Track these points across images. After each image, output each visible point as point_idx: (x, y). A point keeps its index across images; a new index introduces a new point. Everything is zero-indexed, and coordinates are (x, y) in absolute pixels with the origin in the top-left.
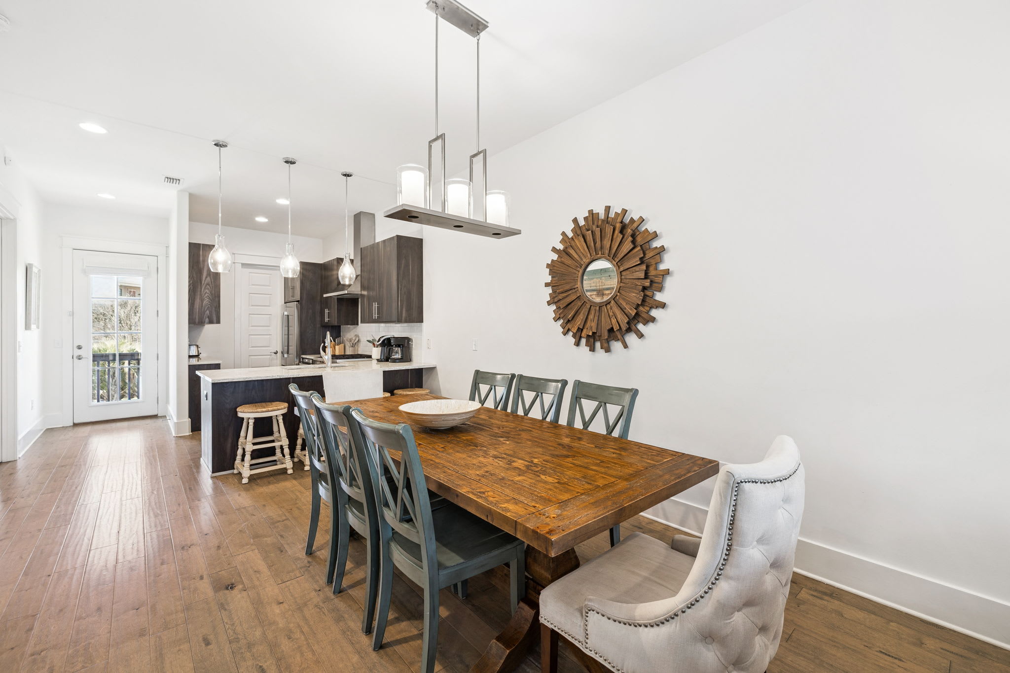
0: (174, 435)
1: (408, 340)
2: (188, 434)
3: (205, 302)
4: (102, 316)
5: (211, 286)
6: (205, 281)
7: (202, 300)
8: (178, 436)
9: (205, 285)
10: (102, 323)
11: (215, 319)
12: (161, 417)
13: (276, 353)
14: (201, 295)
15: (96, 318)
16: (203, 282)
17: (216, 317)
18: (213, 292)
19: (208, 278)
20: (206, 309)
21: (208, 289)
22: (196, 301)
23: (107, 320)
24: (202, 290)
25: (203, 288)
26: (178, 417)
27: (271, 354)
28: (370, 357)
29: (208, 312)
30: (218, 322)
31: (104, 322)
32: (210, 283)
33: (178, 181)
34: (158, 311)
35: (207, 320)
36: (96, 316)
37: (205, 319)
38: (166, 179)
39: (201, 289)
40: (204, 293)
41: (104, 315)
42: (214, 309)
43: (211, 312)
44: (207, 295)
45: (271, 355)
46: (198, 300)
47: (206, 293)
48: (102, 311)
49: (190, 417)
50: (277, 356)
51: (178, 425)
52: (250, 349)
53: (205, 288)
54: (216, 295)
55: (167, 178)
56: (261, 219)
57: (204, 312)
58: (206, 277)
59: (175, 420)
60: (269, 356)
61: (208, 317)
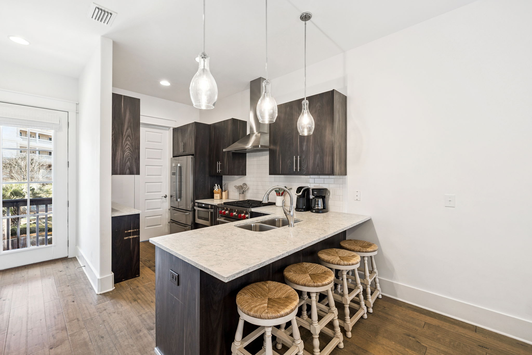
0: (97, 292)
1: (325, 190)
2: (111, 289)
3: (126, 154)
4: (9, 165)
5: (131, 137)
6: (126, 133)
7: (123, 152)
8: (102, 293)
9: (126, 137)
10: (8, 170)
11: (135, 170)
12: (71, 258)
13: (166, 197)
14: (122, 146)
15: (4, 166)
16: (124, 134)
17: (136, 169)
18: (134, 144)
19: (129, 130)
20: (127, 160)
21: (129, 140)
22: (117, 153)
23: (12, 168)
24: (124, 142)
25: (124, 140)
26: (102, 273)
27: (162, 197)
28: (274, 204)
29: (128, 163)
30: (138, 173)
31: (10, 169)
32: (131, 135)
33: (110, 15)
34: (68, 162)
35: (128, 171)
36: (4, 165)
37: (126, 170)
38: (97, 10)
39: (123, 140)
40: (125, 144)
41: (10, 164)
42: (134, 160)
43: (131, 164)
44: (128, 146)
45: (162, 199)
46: (120, 151)
47: (127, 144)
48: (8, 162)
49: (113, 270)
50: (166, 199)
51: (101, 281)
52: (146, 194)
53: (126, 140)
54: (136, 147)
55: (98, 8)
56: (165, 83)
57: (126, 164)
58: (127, 129)
59: (98, 277)
60: (161, 200)
61: (129, 169)
